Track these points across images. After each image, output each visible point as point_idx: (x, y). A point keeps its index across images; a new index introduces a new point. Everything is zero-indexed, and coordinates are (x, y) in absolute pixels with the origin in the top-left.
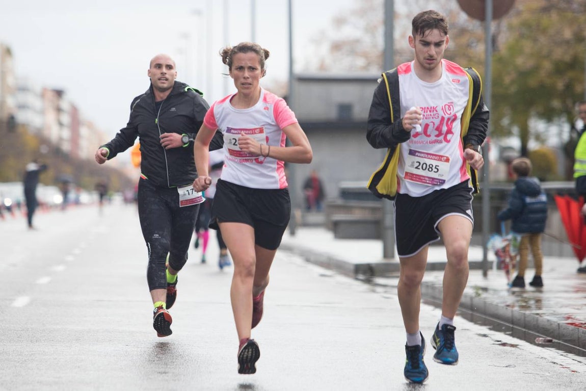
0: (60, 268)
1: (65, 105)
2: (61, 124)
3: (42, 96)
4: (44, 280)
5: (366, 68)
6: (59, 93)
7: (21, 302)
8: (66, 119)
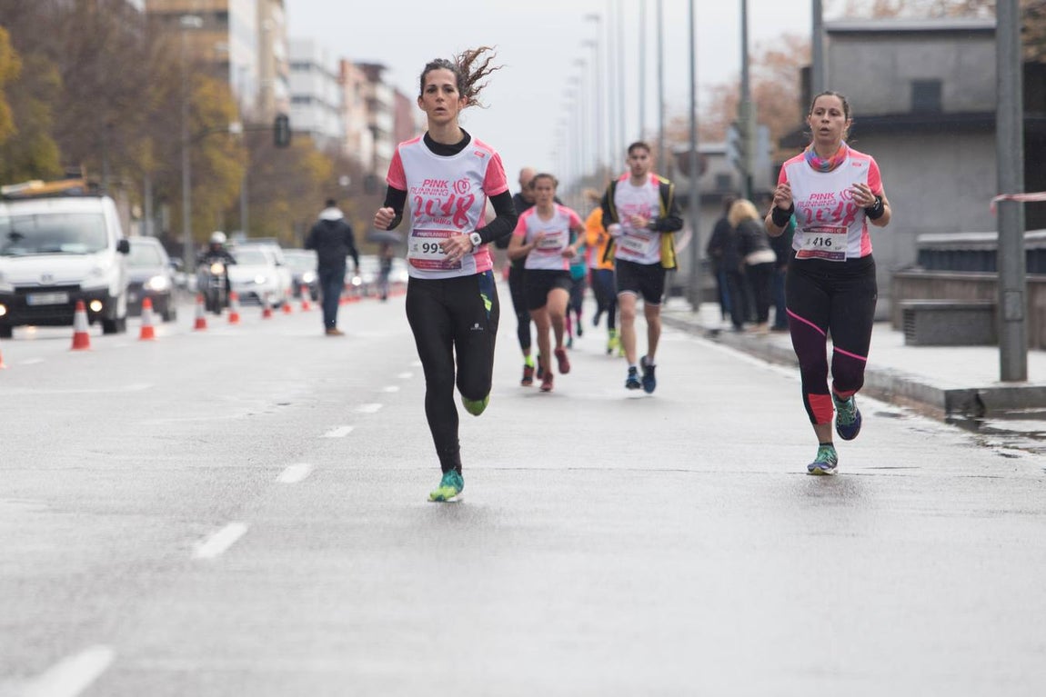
0: (373, 408)
1: (384, 94)
2: (375, 131)
3: (341, 79)
4: (342, 431)
5: (966, 9)
6: (373, 72)
7: (294, 473)
8: (385, 122)
